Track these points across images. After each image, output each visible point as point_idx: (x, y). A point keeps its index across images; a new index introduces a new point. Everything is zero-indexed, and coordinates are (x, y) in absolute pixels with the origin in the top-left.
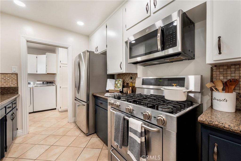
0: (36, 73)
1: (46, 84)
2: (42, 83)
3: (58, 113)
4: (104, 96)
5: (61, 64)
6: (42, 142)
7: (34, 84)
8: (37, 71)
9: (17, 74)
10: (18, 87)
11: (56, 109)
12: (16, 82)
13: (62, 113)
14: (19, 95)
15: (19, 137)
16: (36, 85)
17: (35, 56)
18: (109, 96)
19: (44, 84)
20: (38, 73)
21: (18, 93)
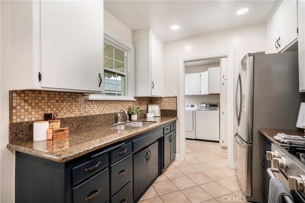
0: (199, 94)
1: (209, 107)
2: (205, 105)
3: (221, 148)
4: (273, 138)
5: (224, 80)
6: (190, 176)
7: (198, 107)
8: (200, 93)
9: (176, 97)
10: (176, 111)
11: (218, 142)
12: (176, 105)
13: (224, 150)
14: (178, 118)
15: (177, 160)
16: (200, 108)
17: (199, 74)
18: (281, 141)
19: (207, 107)
20: (202, 94)
21: (177, 116)
